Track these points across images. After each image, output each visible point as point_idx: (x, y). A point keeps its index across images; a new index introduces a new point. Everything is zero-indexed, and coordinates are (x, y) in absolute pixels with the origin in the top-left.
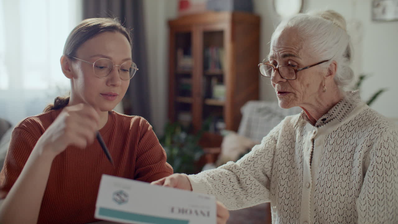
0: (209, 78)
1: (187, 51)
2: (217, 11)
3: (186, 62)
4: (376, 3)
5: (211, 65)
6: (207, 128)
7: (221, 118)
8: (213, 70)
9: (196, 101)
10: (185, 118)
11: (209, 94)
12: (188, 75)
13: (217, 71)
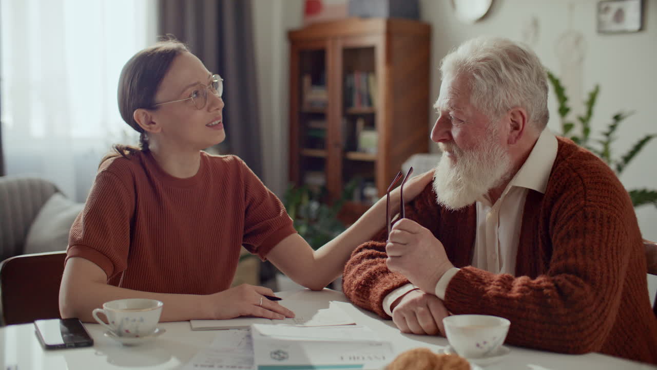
0: (352, 119)
1: (319, 78)
2: (365, 17)
3: (316, 96)
4: (604, 6)
5: (356, 99)
6: (350, 196)
7: (372, 180)
8: (358, 107)
9: (333, 154)
10: (316, 180)
11: (352, 143)
12: (320, 116)
13: (365, 109)
